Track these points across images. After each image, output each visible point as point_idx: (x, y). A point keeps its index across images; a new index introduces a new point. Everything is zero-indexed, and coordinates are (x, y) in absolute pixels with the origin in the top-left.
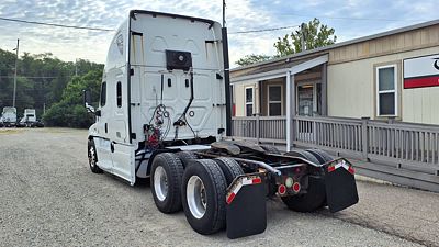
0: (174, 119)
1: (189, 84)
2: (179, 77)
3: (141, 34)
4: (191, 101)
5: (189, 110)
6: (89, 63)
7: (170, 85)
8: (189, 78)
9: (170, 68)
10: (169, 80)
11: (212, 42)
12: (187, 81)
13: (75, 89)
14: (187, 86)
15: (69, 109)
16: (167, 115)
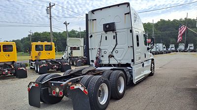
1: (115, 37)
2: (110, 35)
3: (96, 20)
4: (116, 45)
5: (115, 50)
7: (106, 39)
8: (115, 34)
9: (106, 32)
10: (106, 37)
12: (114, 36)
16: (105, 53)
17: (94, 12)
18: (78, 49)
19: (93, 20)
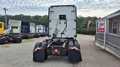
0: (61, 32)
2: (63, 21)
3: (54, 12)
4: (66, 28)
5: (65, 30)
6: (91, 17)
7: (60, 24)
8: (66, 21)
9: (60, 19)
10: (60, 22)
11: (74, 11)
12: (65, 22)
13: (83, 24)
14: (65, 24)
15: (81, 29)
16: (59, 31)
17: (53, 7)
18: (17, 28)
19: (52, 12)
